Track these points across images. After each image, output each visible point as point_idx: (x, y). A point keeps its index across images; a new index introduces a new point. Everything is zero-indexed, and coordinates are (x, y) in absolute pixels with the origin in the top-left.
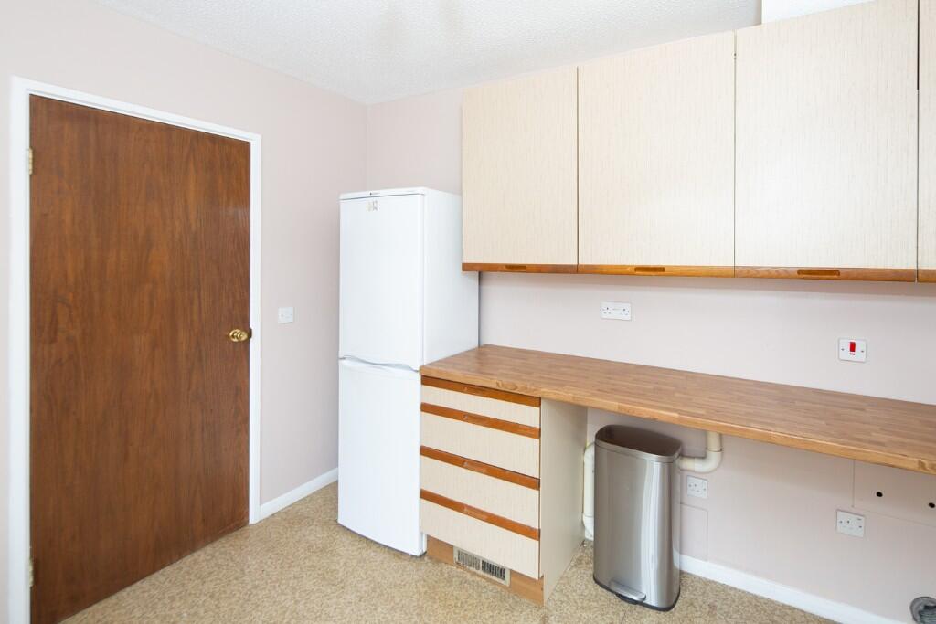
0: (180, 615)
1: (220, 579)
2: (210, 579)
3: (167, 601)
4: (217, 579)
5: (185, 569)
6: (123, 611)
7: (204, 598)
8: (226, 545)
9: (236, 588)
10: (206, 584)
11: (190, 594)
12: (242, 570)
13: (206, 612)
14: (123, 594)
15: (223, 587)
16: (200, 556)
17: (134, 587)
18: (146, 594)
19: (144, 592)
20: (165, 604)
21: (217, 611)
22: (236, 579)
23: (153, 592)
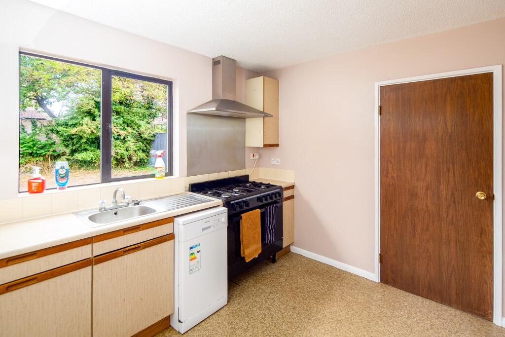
0: (414, 317)
1: (444, 325)
2: (441, 320)
3: (418, 310)
4: (443, 323)
5: (438, 309)
6: (404, 299)
7: (428, 322)
8: (468, 318)
9: (444, 333)
10: (436, 320)
11: (427, 317)
12: (457, 332)
13: (422, 326)
14: (412, 295)
15: (441, 328)
16: (451, 310)
17: (417, 297)
18: (416, 302)
19: (417, 301)
20: (416, 310)
21: (425, 330)
22: (449, 331)
23: (419, 304)
